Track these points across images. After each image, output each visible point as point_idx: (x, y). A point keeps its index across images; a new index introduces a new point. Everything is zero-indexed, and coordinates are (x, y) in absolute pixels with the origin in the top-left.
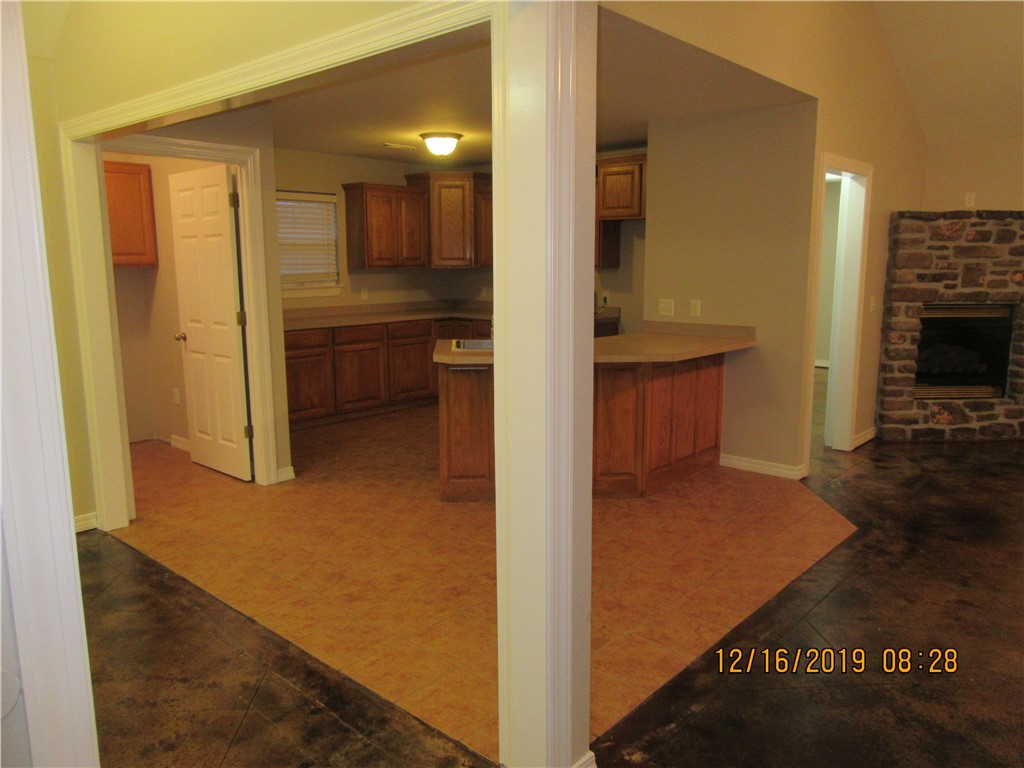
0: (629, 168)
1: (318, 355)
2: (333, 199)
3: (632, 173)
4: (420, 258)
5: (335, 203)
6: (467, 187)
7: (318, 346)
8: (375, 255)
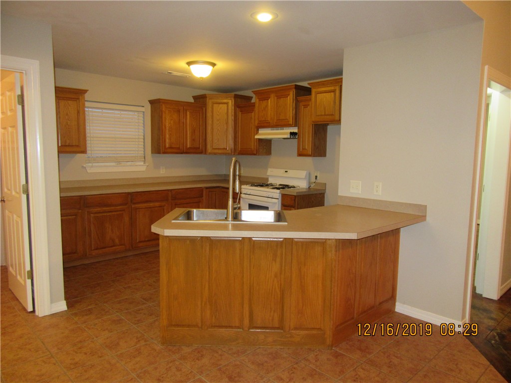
0: (332, 88)
1: (120, 211)
2: (143, 109)
3: (334, 91)
4: (199, 148)
5: (144, 112)
6: (230, 104)
7: (121, 205)
8: (167, 145)
